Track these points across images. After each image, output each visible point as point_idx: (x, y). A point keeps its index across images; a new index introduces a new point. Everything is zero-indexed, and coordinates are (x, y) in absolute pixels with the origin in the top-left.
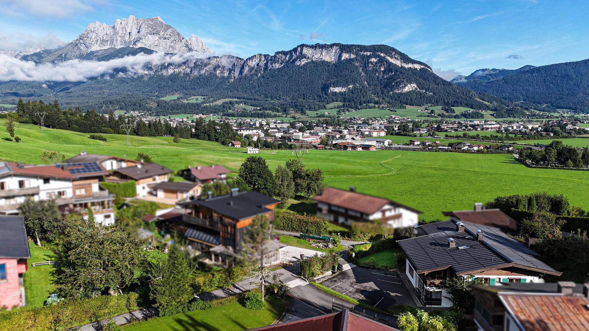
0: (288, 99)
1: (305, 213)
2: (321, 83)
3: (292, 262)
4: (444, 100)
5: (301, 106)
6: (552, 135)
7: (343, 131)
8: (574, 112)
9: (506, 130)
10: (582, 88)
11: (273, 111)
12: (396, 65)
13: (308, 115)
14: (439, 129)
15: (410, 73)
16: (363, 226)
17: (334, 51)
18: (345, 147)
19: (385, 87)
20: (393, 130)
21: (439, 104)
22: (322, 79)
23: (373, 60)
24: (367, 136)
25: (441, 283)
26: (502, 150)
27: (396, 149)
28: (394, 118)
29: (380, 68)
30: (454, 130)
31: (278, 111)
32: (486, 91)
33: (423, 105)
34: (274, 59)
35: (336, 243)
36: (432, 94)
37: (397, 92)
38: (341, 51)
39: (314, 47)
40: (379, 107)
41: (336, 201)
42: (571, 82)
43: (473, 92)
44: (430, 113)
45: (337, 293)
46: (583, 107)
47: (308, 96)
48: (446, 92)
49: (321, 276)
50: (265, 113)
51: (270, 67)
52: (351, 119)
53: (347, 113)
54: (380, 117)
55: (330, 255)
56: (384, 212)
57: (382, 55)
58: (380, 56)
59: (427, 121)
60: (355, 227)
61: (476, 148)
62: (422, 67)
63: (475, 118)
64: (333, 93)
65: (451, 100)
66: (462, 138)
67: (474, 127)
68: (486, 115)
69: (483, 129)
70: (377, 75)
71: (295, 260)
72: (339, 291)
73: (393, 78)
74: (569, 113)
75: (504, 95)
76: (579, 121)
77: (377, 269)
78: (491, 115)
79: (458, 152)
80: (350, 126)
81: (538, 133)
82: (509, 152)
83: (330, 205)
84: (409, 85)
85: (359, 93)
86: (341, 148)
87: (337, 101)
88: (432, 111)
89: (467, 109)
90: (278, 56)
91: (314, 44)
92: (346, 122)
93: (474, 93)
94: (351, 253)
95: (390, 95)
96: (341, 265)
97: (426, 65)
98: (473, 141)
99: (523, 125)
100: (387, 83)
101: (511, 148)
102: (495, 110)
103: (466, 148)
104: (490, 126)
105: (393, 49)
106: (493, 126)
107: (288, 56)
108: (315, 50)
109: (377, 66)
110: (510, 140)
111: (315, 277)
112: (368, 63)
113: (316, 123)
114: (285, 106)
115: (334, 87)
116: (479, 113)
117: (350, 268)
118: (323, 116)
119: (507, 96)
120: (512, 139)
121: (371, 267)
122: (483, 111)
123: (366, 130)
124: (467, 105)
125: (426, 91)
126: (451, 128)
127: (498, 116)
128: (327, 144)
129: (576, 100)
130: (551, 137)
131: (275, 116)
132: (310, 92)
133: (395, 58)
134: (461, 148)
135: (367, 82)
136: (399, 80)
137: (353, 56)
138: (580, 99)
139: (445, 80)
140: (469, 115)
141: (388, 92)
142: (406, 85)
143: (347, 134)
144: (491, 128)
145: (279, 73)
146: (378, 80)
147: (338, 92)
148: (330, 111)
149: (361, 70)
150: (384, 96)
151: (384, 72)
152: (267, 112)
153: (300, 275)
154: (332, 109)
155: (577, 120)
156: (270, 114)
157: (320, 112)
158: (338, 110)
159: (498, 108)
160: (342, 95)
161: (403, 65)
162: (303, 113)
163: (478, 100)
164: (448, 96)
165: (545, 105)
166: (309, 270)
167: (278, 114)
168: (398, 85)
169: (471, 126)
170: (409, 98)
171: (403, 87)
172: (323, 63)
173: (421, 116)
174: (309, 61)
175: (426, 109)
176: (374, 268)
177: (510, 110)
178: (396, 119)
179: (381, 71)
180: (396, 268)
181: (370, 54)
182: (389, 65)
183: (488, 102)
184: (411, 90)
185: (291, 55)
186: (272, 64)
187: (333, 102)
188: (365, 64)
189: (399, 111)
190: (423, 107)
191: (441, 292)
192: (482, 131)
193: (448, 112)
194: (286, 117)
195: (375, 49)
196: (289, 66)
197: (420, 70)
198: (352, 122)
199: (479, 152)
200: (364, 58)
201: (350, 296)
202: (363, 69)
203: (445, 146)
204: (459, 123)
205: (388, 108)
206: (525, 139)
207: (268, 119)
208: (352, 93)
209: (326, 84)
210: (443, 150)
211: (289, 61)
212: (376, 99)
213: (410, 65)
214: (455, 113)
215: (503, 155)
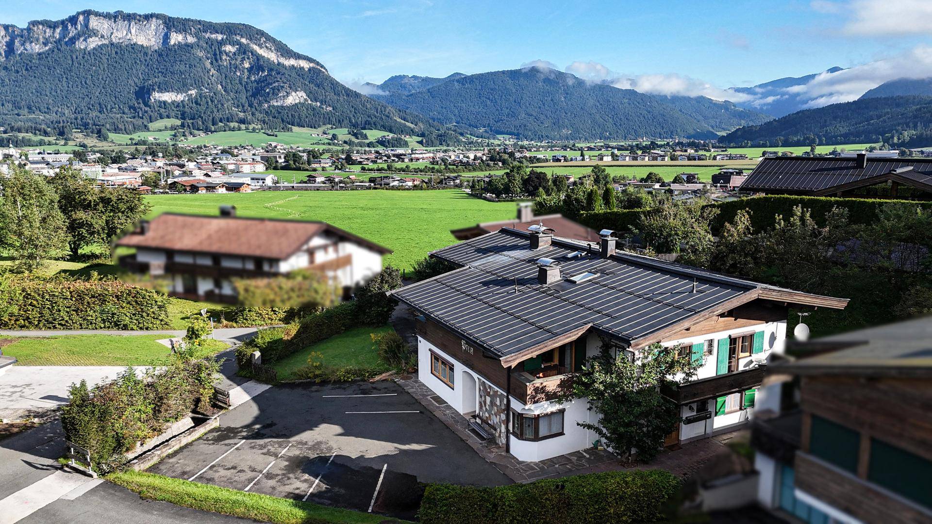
0: (66, 112)
1: (96, 274)
2: (133, 84)
3: (37, 415)
4: (350, 118)
5: (95, 124)
6: (501, 165)
7: (186, 164)
8: (517, 139)
9: (444, 160)
10: (524, 107)
11: (35, 134)
12: (268, 59)
13: (112, 142)
14: (349, 160)
15: (294, 74)
16: (268, 286)
17: (153, 27)
18: (194, 189)
19: (254, 95)
20: (277, 162)
21: (343, 125)
22: (135, 77)
23: (229, 48)
24: (233, 171)
25: (562, 384)
26: (446, 184)
27: (287, 189)
28: (276, 147)
29: (243, 64)
30: (372, 161)
31: (46, 134)
32: (407, 108)
33: (319, 126)
34: (27, 35)
35: (197, 336)
36: (331, 109)
37: (276, 104)
38: (167, 28)
39: (114, 17)
40: (247, 129)
41: (186, 241)
42: (511, 98)
43: (390, 108)
44: (331, 140)
45: (224, 494)
46: (526, 133)
47: (109, 108)
48: (352, 107)
49: (150, 444)
50: (17, 137)
51: (19, 48)
52: (199, 148)
53: (190, 138)
54: (251, 146)
55: (182, 366)
56: (311, 253)
57: (244, 41)
58: (239, 43)
59: (328, 151)
60: (246, 290)
61: (410, 184)
62: (312, 65)
63: (397, 147)
64: (160, 102)
65: (361, 119)
66: (386, 170)
67: (399, 157)
68: (411, 142)
69: (411, 160)
70: (238, 74)
71: (52, 405)
72: (230, 483)
73: (266, 80)
74: (511, 140)
75: (431, 114)
76: (526, 148)
77: (335, 382)
78: (418, 142)
79: (387, 189)
80: (199, 158)
81: (483, 163)
82: (456, 186)
83: (170, 253)
84: (293, 94)
85: (210, 103)
86: (185, 190)
87: (168, 117)
88: (334, 137)
89: (386, 134)
90: (35, 28)
91: (112, 11)
92: (191, 152)
93: (392, 109)
94: (249, 351)
95: (264, 109)
96: (223, 394)
97: (318, 63)
98: (403, 175)
99: (463, 154)
100: (256, 88)
101: (458, 181)
102: (423, 135)
103: (396, 183)
104: (421, 156)
105: (262, 33)
106: (425, 156)
107: (58, 30)
108: (115, 22)
109: (236, 59)
110: (451, 172)
111: (128, 450)
112: (221, 52)
113: (132, 154)
114: (61, 125)
115: (161, 90)
116: (400, 139)
117: (247, 398)
118: (144, 143)
119: (434, 116)
120: (454, 171)
121: (317, 380)
122: (407, 137)
123: (229, 162)
124: (384, 128)
125: (321, 103)
126: (366, 159)
127: (428, 145)
128: (156, 185)
129: (517, 123)
130: (501, 167)
131: (41, 143)
132: (114, 99)
133: (266, 47)
134: (389, 184)
135: (222, 85)
136: (276, 84)
137: (191, 40)
138: (522, 121)
139: (348, 89)
140: (388, 142)
141: (260, 104)
142: (288, 94)
143: (194, 169)
144: (423, 159)
145: (42, 62)
146: (241, 84)
147: (170, 101)
148: (157, 135)
149: (208, 65)
150: (253, 110)
151: (250, 70)
152: (21, 135)
153: (66, 457)
154: (160, 131)
155: (522, 147)
156: (29, 140)
157: (137, 136)
158: (173, 133)
159: (427, 133)
160: (178, 106)
161: (280, 61)
162: (101, 136)
163: (399, 120)
164: (355, 112)
165: (482, 130)
166: (103, 429)
167: (46, 139)
168: (275, 92)
169: (394, 155)
170: (296, 114)
171: (284, 97)
172: (133, 48)
173: (317, 144)
174: (106, 42)
175: (325, 133)
176: (324, 383)
177: (441, 136)
178: (278, 147)
179: (244, 68)
180: (387, 370)
181: (222, 39)
182: (258, 60)
183: (412, 123)
184: (297, 101)
185: (65, 27)
186: (23, 44)
187: (161, 118)
188: (215, 55)
189: (282, 135)
190: (320, 130)
191: (562, 412)
192: (411, 163)
193: (357, 138)
194: (65, 144)
195: (230, 31)
196: (62, 49)
197: (310, 70)
198: (201, 152)
199: (415, 187)
200: (212, 44)
201: (272, 491)
202: (212, 63)
203: (365, 182)
204: (377, 152)
205: (263, 131)
206: (470, 171)
207: (26, 149)
208: (197, 103)
209: (144, 87)
210: (362, 187)
211: (60, 40)
212: (241, 115)
213: (292, 62)
214: (367, 139)
215: (449, 190)
